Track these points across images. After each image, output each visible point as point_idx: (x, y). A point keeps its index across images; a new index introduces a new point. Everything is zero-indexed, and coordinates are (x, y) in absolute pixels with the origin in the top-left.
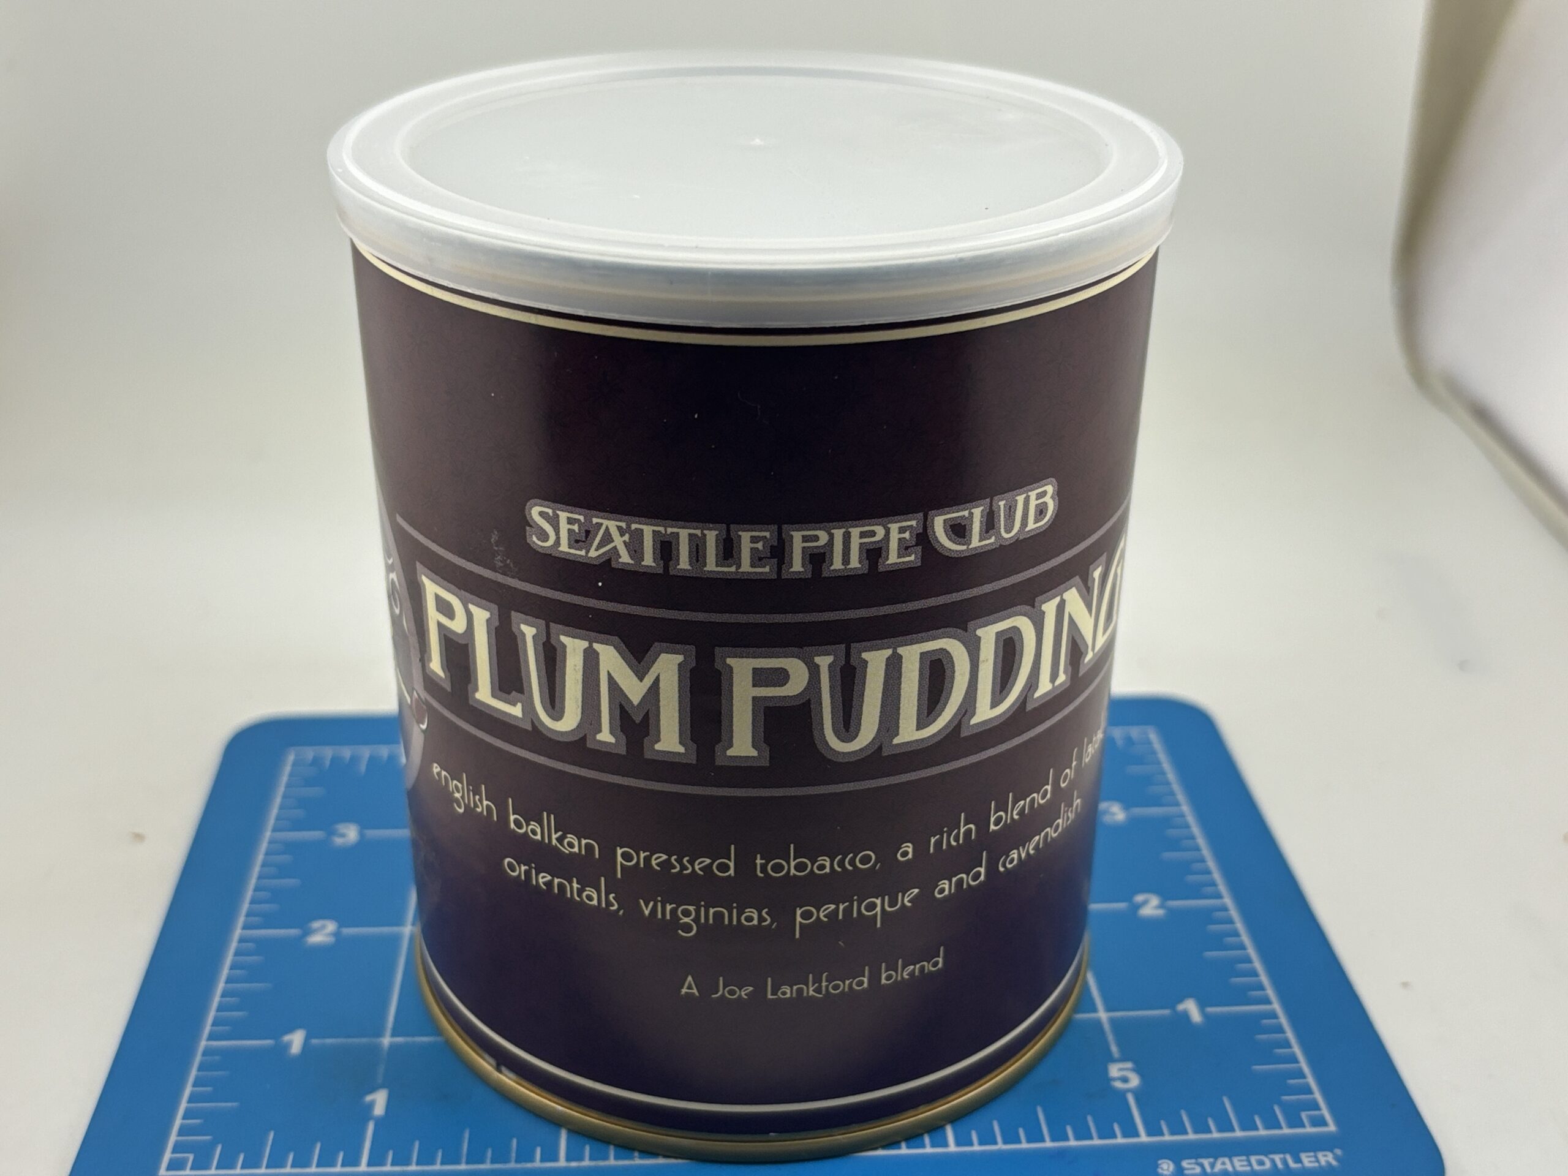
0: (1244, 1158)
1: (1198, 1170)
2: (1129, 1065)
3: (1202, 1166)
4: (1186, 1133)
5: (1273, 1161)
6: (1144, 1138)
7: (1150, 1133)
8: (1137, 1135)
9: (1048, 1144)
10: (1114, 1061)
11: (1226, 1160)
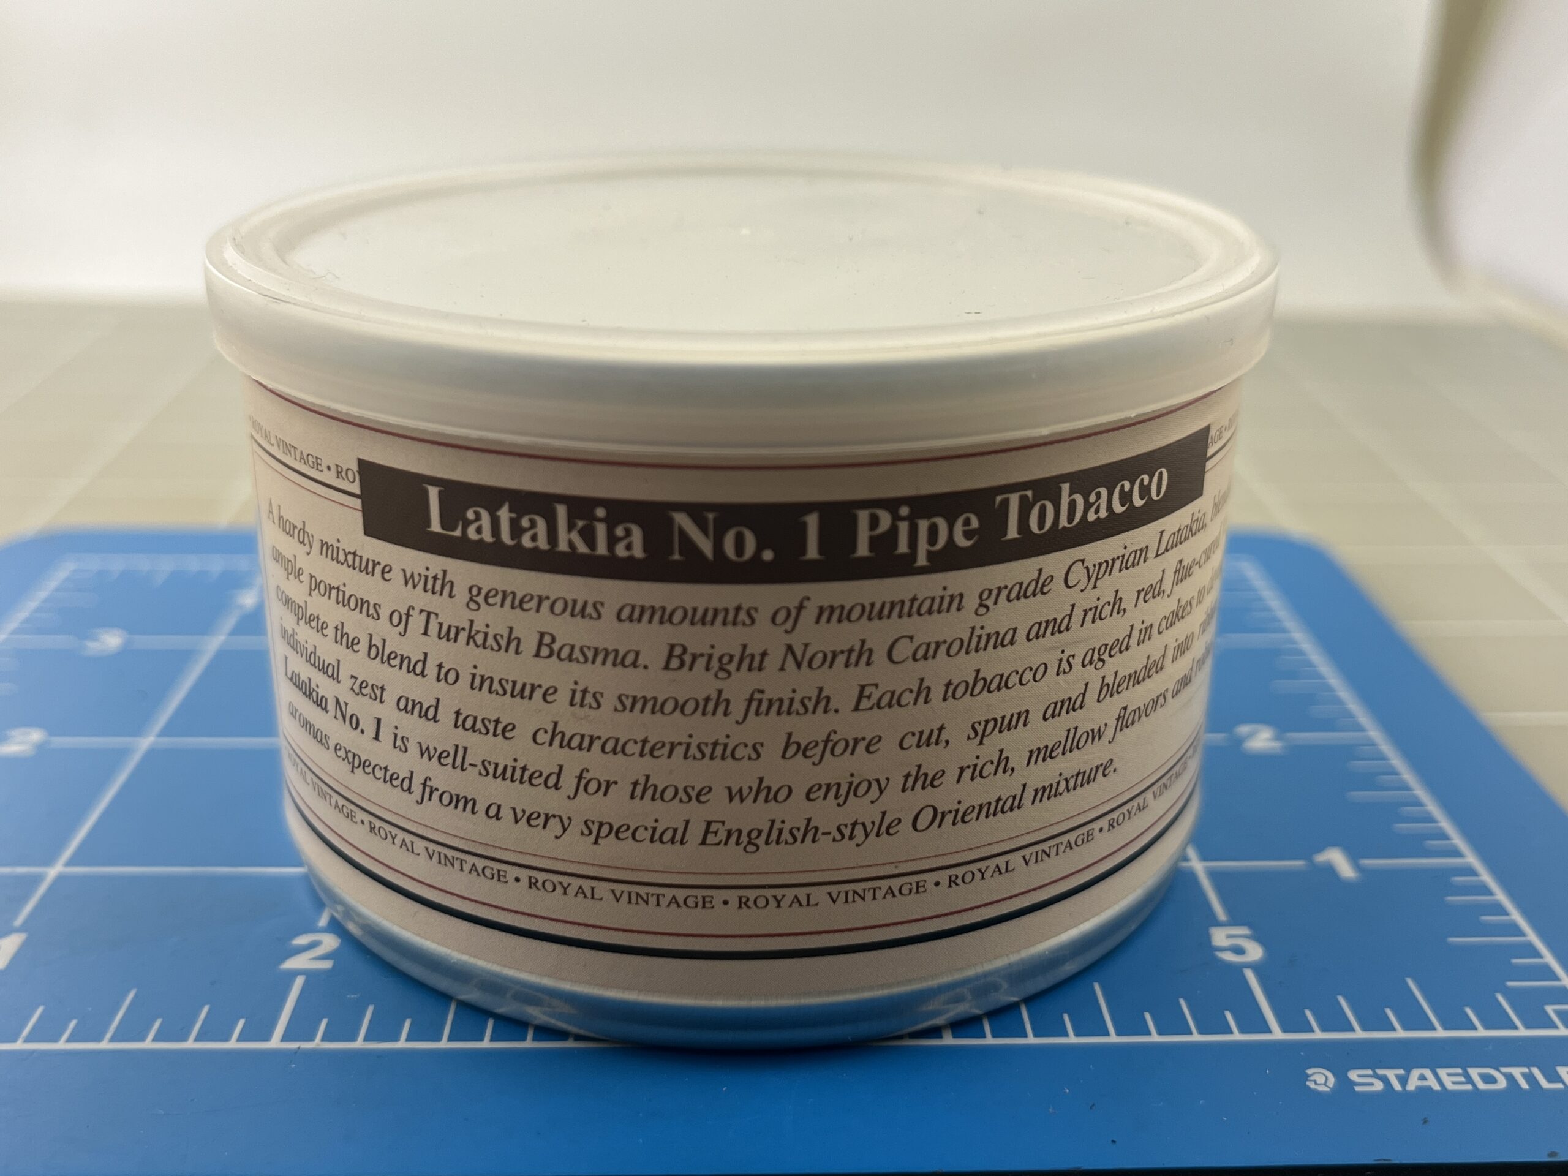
0: (1459, 1071)
1: (1379, 1086)
2: (1244, 931)
3: (1384, 1079)
4: (1351, 1029)
5: (1510, 1078)
6: (1277, 1034)
7: (1285, 1029)
8: (1268, 1030)
9: (1113, 1038)
10: (1219, 924)
11: (1427, 1073)
